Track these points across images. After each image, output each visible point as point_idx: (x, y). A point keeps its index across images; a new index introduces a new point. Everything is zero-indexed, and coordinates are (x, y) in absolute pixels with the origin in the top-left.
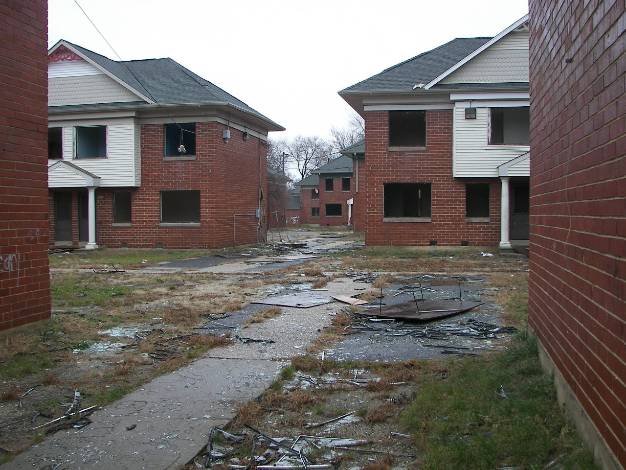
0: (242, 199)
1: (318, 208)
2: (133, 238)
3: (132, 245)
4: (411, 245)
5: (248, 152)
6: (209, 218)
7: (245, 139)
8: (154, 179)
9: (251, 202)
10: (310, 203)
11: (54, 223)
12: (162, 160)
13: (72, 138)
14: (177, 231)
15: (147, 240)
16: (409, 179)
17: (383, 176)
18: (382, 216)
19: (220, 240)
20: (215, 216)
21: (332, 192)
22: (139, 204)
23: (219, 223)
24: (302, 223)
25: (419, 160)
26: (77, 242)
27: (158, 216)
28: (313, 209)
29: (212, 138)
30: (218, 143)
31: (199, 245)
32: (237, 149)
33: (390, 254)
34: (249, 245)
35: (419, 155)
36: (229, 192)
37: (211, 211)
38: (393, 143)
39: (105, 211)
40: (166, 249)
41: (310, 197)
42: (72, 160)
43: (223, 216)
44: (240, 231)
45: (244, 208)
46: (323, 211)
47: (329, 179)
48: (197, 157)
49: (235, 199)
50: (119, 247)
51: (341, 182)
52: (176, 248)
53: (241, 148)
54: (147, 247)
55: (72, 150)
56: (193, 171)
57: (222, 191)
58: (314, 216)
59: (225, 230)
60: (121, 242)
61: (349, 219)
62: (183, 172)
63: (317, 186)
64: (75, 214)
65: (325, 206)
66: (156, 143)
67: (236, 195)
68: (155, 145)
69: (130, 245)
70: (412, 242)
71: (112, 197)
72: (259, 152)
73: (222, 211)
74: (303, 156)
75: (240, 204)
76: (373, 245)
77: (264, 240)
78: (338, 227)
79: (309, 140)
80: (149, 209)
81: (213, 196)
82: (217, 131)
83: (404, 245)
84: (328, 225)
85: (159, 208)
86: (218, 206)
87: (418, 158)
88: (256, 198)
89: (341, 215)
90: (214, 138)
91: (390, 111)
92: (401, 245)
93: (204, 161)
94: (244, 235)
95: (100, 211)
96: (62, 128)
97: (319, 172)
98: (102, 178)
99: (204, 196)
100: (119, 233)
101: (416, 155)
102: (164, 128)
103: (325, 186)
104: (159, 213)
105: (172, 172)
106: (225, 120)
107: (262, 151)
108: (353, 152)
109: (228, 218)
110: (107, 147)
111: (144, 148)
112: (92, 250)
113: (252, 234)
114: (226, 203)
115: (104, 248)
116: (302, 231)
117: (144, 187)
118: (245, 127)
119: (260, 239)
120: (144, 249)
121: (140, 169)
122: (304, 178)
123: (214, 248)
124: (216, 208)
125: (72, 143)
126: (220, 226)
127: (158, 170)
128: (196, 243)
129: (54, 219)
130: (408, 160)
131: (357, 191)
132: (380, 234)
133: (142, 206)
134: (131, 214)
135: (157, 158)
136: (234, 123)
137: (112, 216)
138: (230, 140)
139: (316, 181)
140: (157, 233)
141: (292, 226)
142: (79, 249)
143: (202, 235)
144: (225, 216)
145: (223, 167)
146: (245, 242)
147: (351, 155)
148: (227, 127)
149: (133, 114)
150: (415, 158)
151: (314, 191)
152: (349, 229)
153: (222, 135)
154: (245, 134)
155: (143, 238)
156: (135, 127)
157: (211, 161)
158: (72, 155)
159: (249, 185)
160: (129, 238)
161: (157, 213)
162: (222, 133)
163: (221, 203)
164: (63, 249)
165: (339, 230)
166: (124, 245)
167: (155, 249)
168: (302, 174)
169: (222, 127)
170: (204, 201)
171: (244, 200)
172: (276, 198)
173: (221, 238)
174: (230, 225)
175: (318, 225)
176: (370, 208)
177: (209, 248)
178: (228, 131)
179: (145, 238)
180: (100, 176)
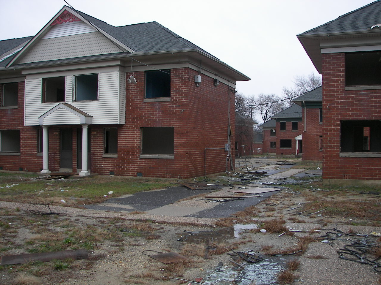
0: (213, 136)
1: (275, 143)
2: (118, 167)
3: (118, 173)
4: (367, 179)
5: (219, 96)
6: (182, 152)
7: (215, 85)
8: (136, 118)
9: (221, 138)
10: (269, 139)
11: (60, 154)
12: (143, 101)
13: (72, 85)
14: (154, 162)
15: (130, 169)
16: (365, 116)
17: (340, 114)
18: (338, 151)
19: (191, 171)
20: (187, 150)
21: (285, 131)
22: (124, 138)
23: (189, 156)
24: (264, 152)
25: (375, 98)
26: (76, 169)
27: (138, 149)
28: (271, 143)
29: (184, 82)
30: (190, 87)
31: (172, 175)
32: (208, 92)
33: (347, 187)
34: (219, 174)
35: (375, 93)
36: (201, 129)
37: (183, 145)
38: (348, 83)
39: (97, 145)
40: (145, 178)
41: (269, 135)
42: (71, 102)
43: (194, 149)
44: (210, 162)
45: (215, 143)
46: (278, 144)
47: (283, 122)
48: (172, 98)
49: (206, 135)
50: (107, 175)
51: (291, 124)
52: (153, 177)
53: (212, 92)
54: (129, 176)
55: (72, 94)
56: (168, 111)
57: (194, 128)
58: (272, 147)
59: (196, 162)
60: (109, 170)
61: (297, 150)
62: (160, 111)
63: (274, 128)
64: (75, 146)
65: (280, 141)
66: (138, 87)
67: (207, 131)
68: (138, 89)
69: (116, 173)
70: (368, 176)
71: (103, 133)
72: (229, 97)
73: (193, 145)
74: (265, 108)
75: (211, 139)
76: (330, 178)
77: (232, 169)
78: (289, 155)
79: (269, 97)
80: (132, 143)
81: (185, 132)
82: (189, 75)
83: (360, 179)
84: (282, 154)
85: (140, 143)
86: (189, 141)
87: (374, 96)
88: (226, 134)
89: (291, 147)
90: (186, 82)
91: (346, 53)
92: (356, 179)
93: (177, 102)
94: (214, 165)
95: (93, 144)
96: (65, 76)
97: (276, 117)
98: (94, 117)
99: (177, 132)
100: (107, 163)
101: (372, 93)
102: (145, 75)
103: (280, 127)
104: (140, 147)
105: (151, 111)
106: (197, 66)
107: (230, 96)
108: (302, 101)
109: (199, 151)
110: (99, 91)
111: (128, 92)
112: (84, 177)
113: (222, 164)
114: (197, 139)
115: (95, 175)
116: (263, 158)
117: (128, 124)
118: (216, 75)
119: (229, 168)
120: (127, 177)
121: (125, 109)
122: (265, 122)
123: (186, 178)
124: (187, 143)
125: (72, 88)
126: (191, 158)
127: (139, 110)
128: (170, 173)
129: (60, 150)
130: (364, 99)
131: (305, 130)
132: (337, 168)
133: (126, 141)
134: (117, 147)
135: (138, 100)
136: (205, 70)
137: (103, 149)
138: (202, 84)
139: (274, 124)
140: (137, 163)
141: (257, 154)
142: (74, 176)
143: (175, 167)
144: (196, 149)
145: (194, 107)
146: (215, 171)
147: (300, 104)
148: (198, 73)
149: (118, 63)
150: (371, 96)
151: (272, 131)
152: (297, 157)
153: (194, 80)
154: (215, 81)
155: (127, 167)
156: (120, 74)
157: (183, 102)
158: (71, 98)
159: (219, 123)
160: (116, 167)
161: (138, 147)
162: (194, 77)
163: (192, 139)
164: (60, 176)
165: (290, 158)
166: (112, 173)
167: (135, 178)
168: (264, 120)
169: (194, 73)
170: (177, 136)
171: (215, 136)
172: (245, 135)
173: (192, 168)
174: (201, 157)
175: (275, 154)
176: (327, 143)
177: (180, 178)
178: (200, 77)
179: (129, 167)
180: (92, 115)
